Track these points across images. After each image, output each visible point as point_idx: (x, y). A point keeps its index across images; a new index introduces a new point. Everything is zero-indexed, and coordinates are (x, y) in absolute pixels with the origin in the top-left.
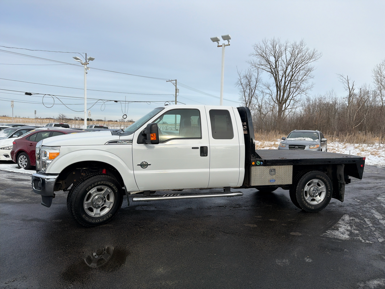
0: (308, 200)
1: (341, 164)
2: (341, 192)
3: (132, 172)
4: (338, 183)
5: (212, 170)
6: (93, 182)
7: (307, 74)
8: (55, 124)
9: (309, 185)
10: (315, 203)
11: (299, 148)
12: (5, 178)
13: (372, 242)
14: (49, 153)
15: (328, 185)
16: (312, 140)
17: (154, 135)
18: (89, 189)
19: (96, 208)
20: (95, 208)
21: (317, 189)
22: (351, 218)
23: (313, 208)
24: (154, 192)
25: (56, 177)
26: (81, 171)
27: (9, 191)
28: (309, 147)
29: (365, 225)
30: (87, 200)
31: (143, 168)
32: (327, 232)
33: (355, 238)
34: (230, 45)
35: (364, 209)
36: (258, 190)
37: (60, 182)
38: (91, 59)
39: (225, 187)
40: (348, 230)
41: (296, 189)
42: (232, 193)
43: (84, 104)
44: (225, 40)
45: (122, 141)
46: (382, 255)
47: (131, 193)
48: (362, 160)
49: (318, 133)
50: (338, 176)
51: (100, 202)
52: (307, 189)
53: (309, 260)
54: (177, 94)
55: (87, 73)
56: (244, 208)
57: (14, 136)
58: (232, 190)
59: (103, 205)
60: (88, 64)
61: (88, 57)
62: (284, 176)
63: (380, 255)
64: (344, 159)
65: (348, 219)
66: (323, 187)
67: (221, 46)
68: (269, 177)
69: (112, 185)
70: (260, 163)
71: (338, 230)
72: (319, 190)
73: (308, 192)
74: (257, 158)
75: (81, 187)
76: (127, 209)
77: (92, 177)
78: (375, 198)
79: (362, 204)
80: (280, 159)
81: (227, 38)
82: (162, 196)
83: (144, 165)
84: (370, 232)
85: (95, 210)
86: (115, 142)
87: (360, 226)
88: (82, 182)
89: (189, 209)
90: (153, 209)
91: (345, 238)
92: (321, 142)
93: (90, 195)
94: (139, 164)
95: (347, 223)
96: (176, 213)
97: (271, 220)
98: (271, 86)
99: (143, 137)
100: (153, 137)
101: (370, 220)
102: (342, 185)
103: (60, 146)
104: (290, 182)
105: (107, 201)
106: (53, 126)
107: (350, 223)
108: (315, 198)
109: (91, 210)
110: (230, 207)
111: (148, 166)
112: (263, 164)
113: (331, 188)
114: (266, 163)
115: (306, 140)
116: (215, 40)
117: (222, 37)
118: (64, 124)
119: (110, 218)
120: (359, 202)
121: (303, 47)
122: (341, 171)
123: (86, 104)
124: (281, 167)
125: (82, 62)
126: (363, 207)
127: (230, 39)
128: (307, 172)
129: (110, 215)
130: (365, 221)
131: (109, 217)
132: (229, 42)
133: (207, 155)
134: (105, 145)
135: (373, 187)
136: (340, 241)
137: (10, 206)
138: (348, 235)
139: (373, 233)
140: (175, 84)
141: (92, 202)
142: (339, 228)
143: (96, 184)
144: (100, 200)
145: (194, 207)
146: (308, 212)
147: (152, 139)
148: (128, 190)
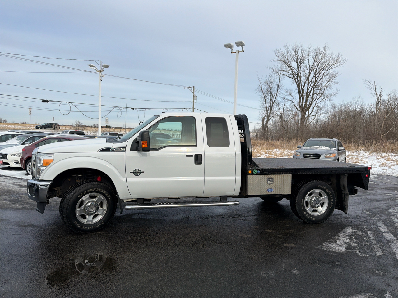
0: (308, 211)
1: (344, 174)
2: (345, 203)
3: (124, 179)
4: (342, 193)
5: (207, 178)
6: (85, 189)
7: (332, 79)
8: (70, 131)
9: (310, 195)
10: (316, 214)
11: (314, 157)
12: (12, 184)
13: (368, 256)
14: (43, 160)
15: (331, 196)
16: (329, 149)
17: (145, 142)
18: (81, 196)
19: (89, 215)
20: (87, 215)
21: (318, 200)
22: (354, 231)
23: (314, 219)
24: (150, 200)
25: (49, 183)
26: (76, 178)
27: (13, 197)
28: (325, 156)
29: (366, 238)
30: (80, 206)
31: (136, 176)
32: (323, 244)
33: (352, 251)
34: (243, 51)
35: (371, 221)
36: (263, 200)
37: (55, 189)
38: (106, 67)
39: (221, 196)
40: (346, 243)
41: (296, 199)
42: (228, 202)
43: (98, 111)
44: (239, 46)
45: (115, 148)
46: (376, 269)
47: (125, 201)
48: (367, 170)
49: (335, 142)
50: (342, 187)
51: (92, 209)
52: (308, 199)
53: (296, 273)
54: (195, 101)
55: (102, 80)
56: (243, 218)
57: (26, 143)
58: (228, 199)
59: (96, 212)
60: (103, 71)
61: (103, 65)
62: (282, 185)
63: (373, 269)
64: (348, 168)
65: (350, 231)
66: (325, 198)
67: (235, 52)
68: (267, 186)
69: (105, 192)
70: (256, 172)
71: (335, 242)
72: (321, 201)
73: (309, 202)
74: (254, 166)
75: (73, 194)
76: (123, 217)
77: (84, 184)
78: (386, 210)
79: (370, 216)
80: (278, 168)
81: (240, 44)
82: (155, 204)
83: (137, 173)
84: (369, 246)
85: (87, 217)
86: (108, 149)
87: (360, 239)
88: (74, 189)
89: (186, 218)
90: (149, 217)
91: (341, 251)
92: (338, 151)
93: (82, 202)
94: (131, 171)
95: (348, 236)
96: (172, 222)
97: (268, 231)
98: (293, 92)
99: (136, 145)
100: (144, 144)
101: (374, 233)
102: (346, 196)
103: (54, 153)
104: (289, 192)
105: (100, 208)
106: (68, 133)
107: (351, 236)
108: (316, 209)
109: (84, 217)
110: (229, 217)
111: (141, 173)
112: (260, 173)
113: (334, 199)
114: (263, 172)
115: (322, 148)
116: (229, 46)
117: (235, 43)
118: (79, 131)
119: (102, 226)
120: (367, 214)
121: (327, 52)
122: (344, 181)
123: (100, 111)
124: (279, 176)
125: (97, 70)
126: (370, 219)
127: (244, 45)
128: (307, 182)
129: (103, 222)
130: (367, 234)
131: (101, 224)
132: (243, 48)
133: (201, 163)
134: (98, 152)
135: (387, 199)
136: (334, 253)
137: (9, 212)
138: (345, 248)
139: (373, 246)
140: (193, 91)
141: (85, 209)
142: (337, 241)
143: (88, 191)
144: (92, 207)
145: (192, 216)
146: (309, 223)
147: (144, 146)
148: (121, 197)
